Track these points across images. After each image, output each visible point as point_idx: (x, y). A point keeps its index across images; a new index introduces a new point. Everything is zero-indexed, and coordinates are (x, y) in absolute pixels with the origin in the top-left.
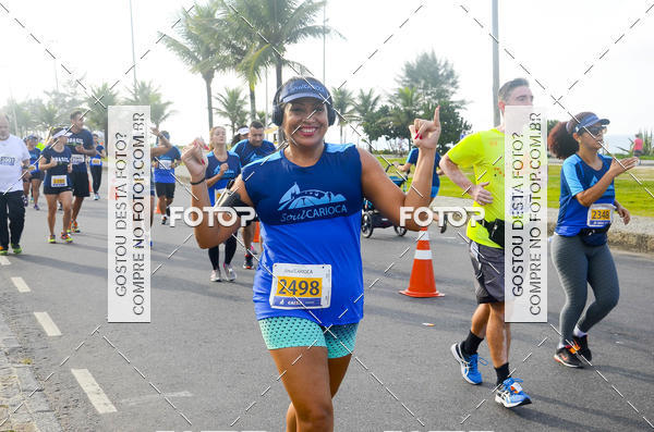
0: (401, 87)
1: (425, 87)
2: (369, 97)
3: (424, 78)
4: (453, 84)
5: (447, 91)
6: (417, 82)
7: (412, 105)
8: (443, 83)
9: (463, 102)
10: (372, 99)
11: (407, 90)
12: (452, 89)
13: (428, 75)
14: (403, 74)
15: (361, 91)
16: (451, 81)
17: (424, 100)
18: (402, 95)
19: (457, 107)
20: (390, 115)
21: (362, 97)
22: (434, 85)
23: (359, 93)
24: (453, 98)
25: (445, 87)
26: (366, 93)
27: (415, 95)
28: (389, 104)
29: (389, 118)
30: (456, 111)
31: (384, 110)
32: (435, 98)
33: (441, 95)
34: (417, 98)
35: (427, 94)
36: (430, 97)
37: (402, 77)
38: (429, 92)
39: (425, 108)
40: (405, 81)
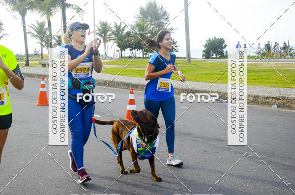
0: (138, 21)
1: (151, 21)
2: (120, 26)
3: (151, 15)
4: (167, 19)
5: (163, 23)
6: (147, 18)
7: (144, 31)
8: (161, 18)
9: (172, 29)
10: (122, 27)
11: (141, 22)
12: (165, 22)
13: (153, 14)
14: (138, 13)
15: (116, 23)
16: (165, 17)
17: (150, 28)
18: (138, 25)
20: (132, 37)
21: (116, 26)
22: (156, 20)
23: (114, 24)
24: (166, 27)
25: (162, 20)
26: (118, 24)
27: (145, 25)
28: (131, 31)
31: (129, 34)
32: (156, 27)
33: (160, 25)
34: (147, 27)
35: (152, 25)
36: (154, 26)
37: (138, 15)
38: (153, 23)
39: (151, 32)
40: (140, 17)
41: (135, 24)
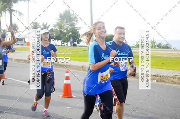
0: (58, 22)
1: (67, 22)
2: (46, 25)
3: (66, 19)
4: (77, 21)
5: (74, 23)
6: (64, 20)
7: (62, 28)
8: (73, 20)
9: (80, 28)
10: (47, 26)
11: (60, 23)
12: (76, 23)
13: (67, 17)
14: (58, 17)
15: (43, 23)
16: (76, 20)
17: (66, 26)
18: (58, 24)
19: (78, 29)
20: (54, 32)
21: (43, 25)
22: (69, 22)
23: (42, 23)
24: (76, 26)
25: (73, 22)
26: (45, 24)
27: (63, 25)
28: (54, 28)
29: (53, 33)
30: (78, 31)
31: (52, 30)
32: (70, 26)
33: (72, 25)
34: (64, 26)
35: (67, 24)
36: (68, 25)
37: (58, 18)
38: (68, 24)
39: (67, 29)
40: (59, 19)
41: (56, 23)
